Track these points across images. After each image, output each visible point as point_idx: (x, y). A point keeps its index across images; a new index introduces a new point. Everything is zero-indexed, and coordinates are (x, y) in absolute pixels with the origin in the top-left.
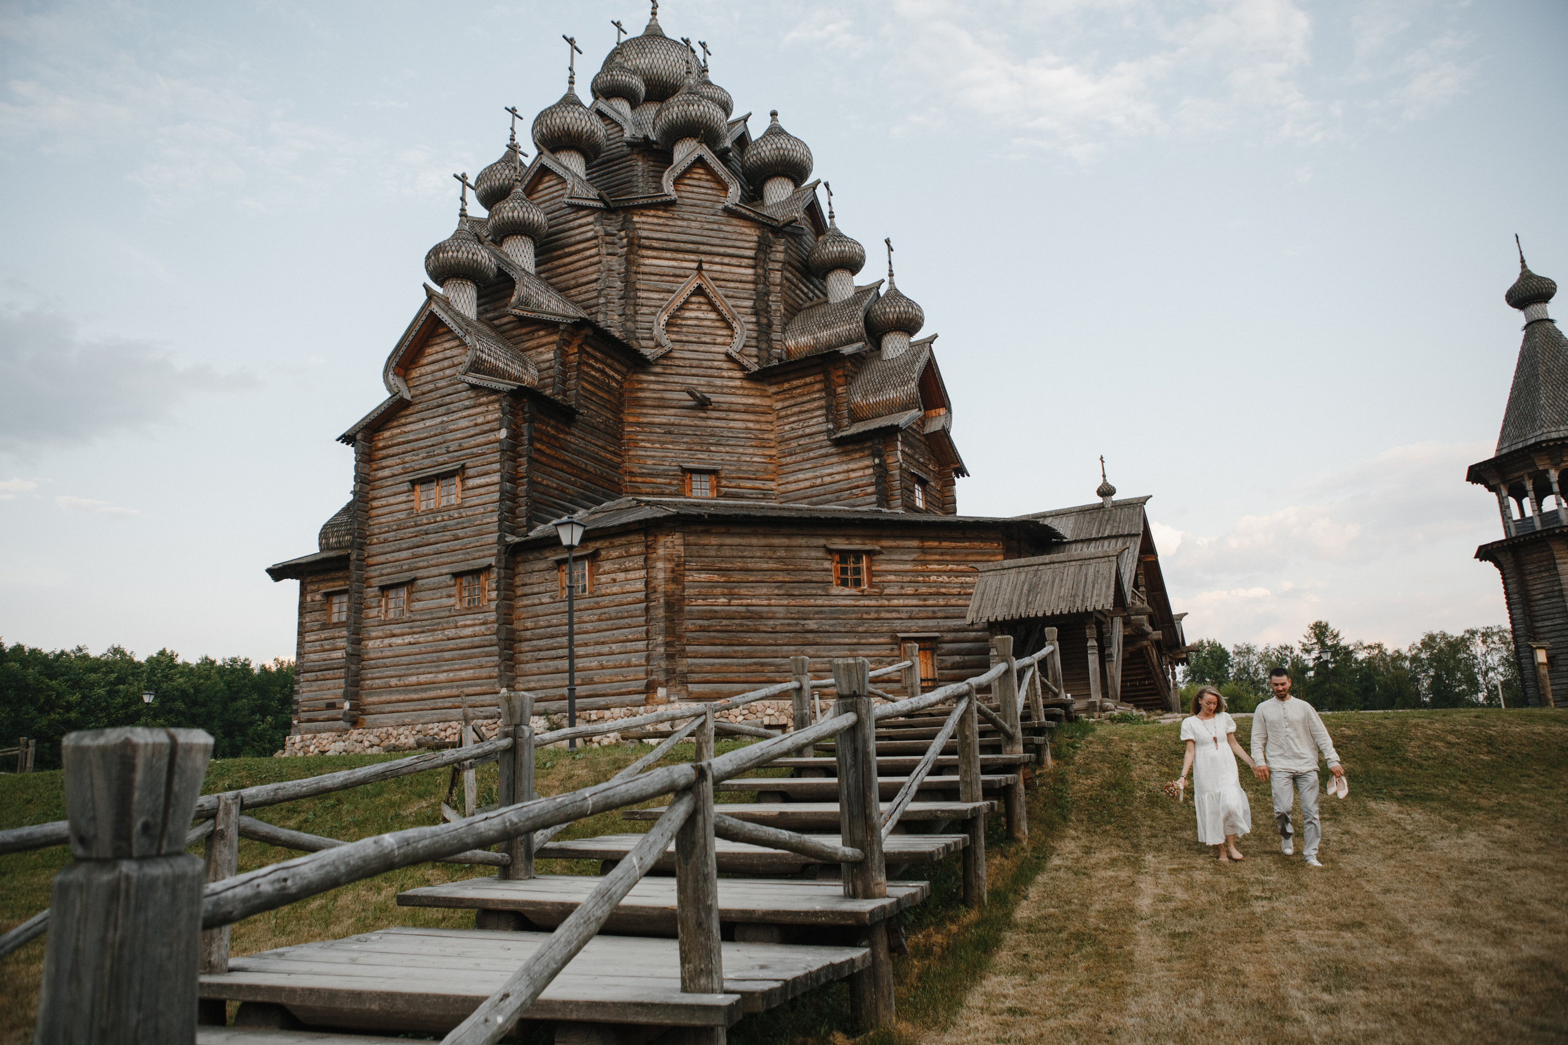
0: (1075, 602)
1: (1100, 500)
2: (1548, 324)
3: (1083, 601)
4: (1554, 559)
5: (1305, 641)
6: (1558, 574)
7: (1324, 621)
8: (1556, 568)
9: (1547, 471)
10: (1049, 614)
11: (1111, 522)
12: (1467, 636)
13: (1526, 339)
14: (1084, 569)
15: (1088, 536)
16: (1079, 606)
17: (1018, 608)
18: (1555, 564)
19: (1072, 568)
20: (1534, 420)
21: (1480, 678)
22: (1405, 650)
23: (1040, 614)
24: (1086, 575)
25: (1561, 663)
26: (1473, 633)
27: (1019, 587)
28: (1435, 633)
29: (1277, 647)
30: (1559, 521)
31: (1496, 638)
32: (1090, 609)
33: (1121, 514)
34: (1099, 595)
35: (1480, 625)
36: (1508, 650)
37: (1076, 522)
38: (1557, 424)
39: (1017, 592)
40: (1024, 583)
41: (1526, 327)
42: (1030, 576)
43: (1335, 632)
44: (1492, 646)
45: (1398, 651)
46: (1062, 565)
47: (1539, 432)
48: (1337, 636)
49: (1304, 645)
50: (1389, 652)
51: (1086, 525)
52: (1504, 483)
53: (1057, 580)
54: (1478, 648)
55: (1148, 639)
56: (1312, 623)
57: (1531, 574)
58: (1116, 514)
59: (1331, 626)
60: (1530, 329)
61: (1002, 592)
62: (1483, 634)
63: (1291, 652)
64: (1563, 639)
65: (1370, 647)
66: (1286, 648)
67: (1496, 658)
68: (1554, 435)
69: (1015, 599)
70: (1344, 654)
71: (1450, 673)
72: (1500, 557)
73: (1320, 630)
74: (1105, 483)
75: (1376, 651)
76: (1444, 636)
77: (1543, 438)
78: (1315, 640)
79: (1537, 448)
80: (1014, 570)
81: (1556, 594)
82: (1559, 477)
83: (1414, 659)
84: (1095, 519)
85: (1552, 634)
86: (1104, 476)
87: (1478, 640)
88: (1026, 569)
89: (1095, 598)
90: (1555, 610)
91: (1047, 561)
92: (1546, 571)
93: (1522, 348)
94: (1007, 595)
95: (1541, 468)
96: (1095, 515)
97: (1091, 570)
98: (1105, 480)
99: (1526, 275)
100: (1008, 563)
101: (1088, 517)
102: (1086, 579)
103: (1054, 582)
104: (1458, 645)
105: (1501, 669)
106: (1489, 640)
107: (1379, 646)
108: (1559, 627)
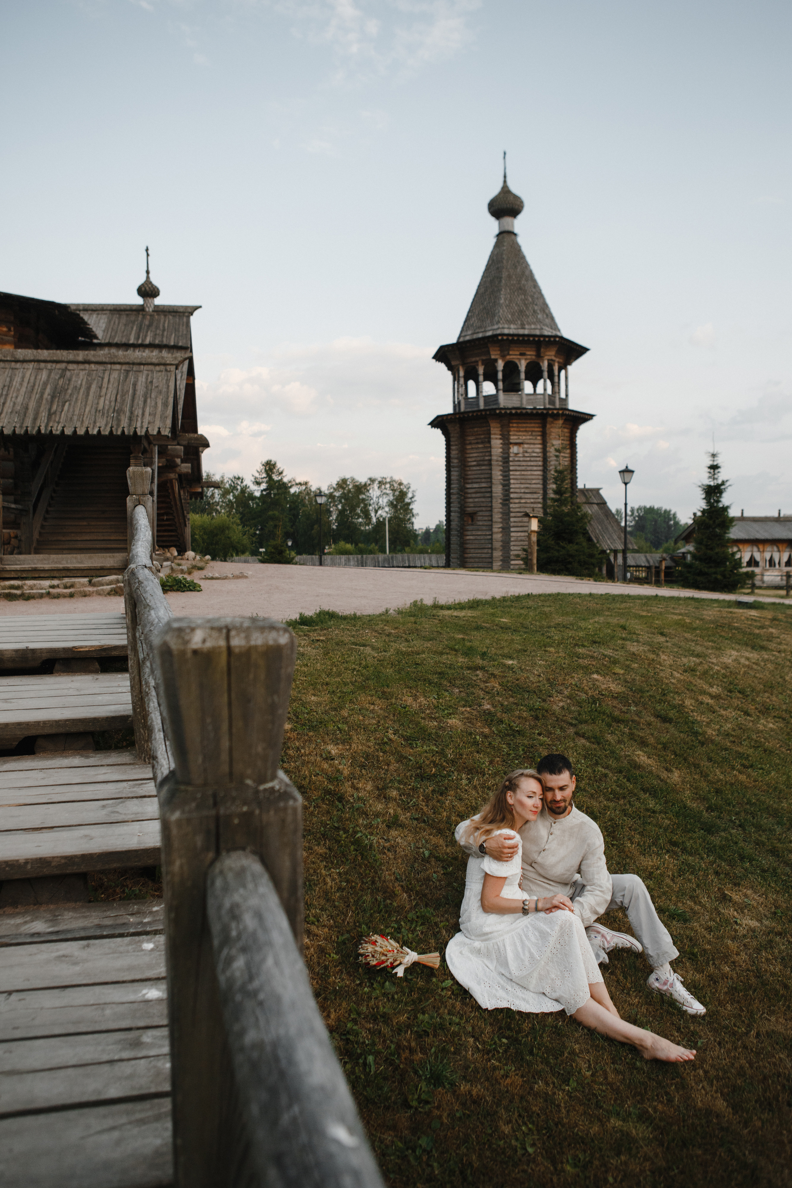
0: (119, 421)
1: (139, 301)
2: (513, 236)
3: (130, 419)
4: (490, 434)
5: (257, 475)
6: (490, 447)
7: (274, 459)
8: (489, 442)
9: (496, 360)
10: (81, 432)
11: (153, 328)
12: (369, 482)
13: (497, 245)
14: (132, 378)
15: (124, 340)
16: (124, 426)
17: (35, 419)
18: (490, 438)
19: (115, 374)
20: (494, 315)
21: (373, 514)
22: (325, 489)
23: (68, 432)
24: (135, 385)
25: (479, 518)
26: (372, 480)
27: (38, 389)
28: (347, 477)
29: (231, 476)
30: (498, 404)
31: (388, 486)
32: (141, 432)
33: (167, 321)
34: (153, 414)
35: (378, 475)
36: (394, 495)
37: (109, 321)
38: (509, 322)
39: (35, 397)
40: (45, 384)
41: (498, 236)
42: (55, 376)
43: (280, 470)
44: (385, 491)
45: (319, 489)
46: (101, 368)
47: (496, 327)
48: (282, 473)
49: (256, 478)
50: (313, 489)
51: (121, 327)
52: (463, 364)
53: (94, 387)
54: (374, 492)
55: (175, 472)
56: (264, 460)
57: (470, 444)
58: (159, 321)
59: (279, 465)
60: (501, 236)
61: (12, 393)
62: (380, 482)
63: (242, 482)
64: (483, 500)
65: (300, 484)
66: (239, 478)
67: (385, 500)
68: (506, 331)
69: (32, 405)
70: (283, 487)
71: (353, 509)
72: (450, 428)
73: (270, 467)
74: (148, 281)
75: (304, 487)
76: (353, 479)
77: (498, 332)
78: (264, 475)
79: (494, 339)
80: (31, 365)
81: (486, 463)
82: (504, 367)
83: (331, 496)
84: (133, 322)
85: (478, 495)
86: (148, 272)
87: (376, 486)
88: (49, 365)
89: (147, 418)
90: (482, 476)
91: (80, 358)
92: (482, 443)
93: (492, 252)
94: (20, 399)
95: (493, 357)
96: (133, 318)
97: (142, 379)
98: (148, 277)
99: (505, 190)
100: (22, 353)
101: (124, 319)
102: (135, 390)
103: (88, 388)
104: (361, 489)
105: (387, 509)
106: (383, 487)
107: (306, 483)
108: (483, 490)
